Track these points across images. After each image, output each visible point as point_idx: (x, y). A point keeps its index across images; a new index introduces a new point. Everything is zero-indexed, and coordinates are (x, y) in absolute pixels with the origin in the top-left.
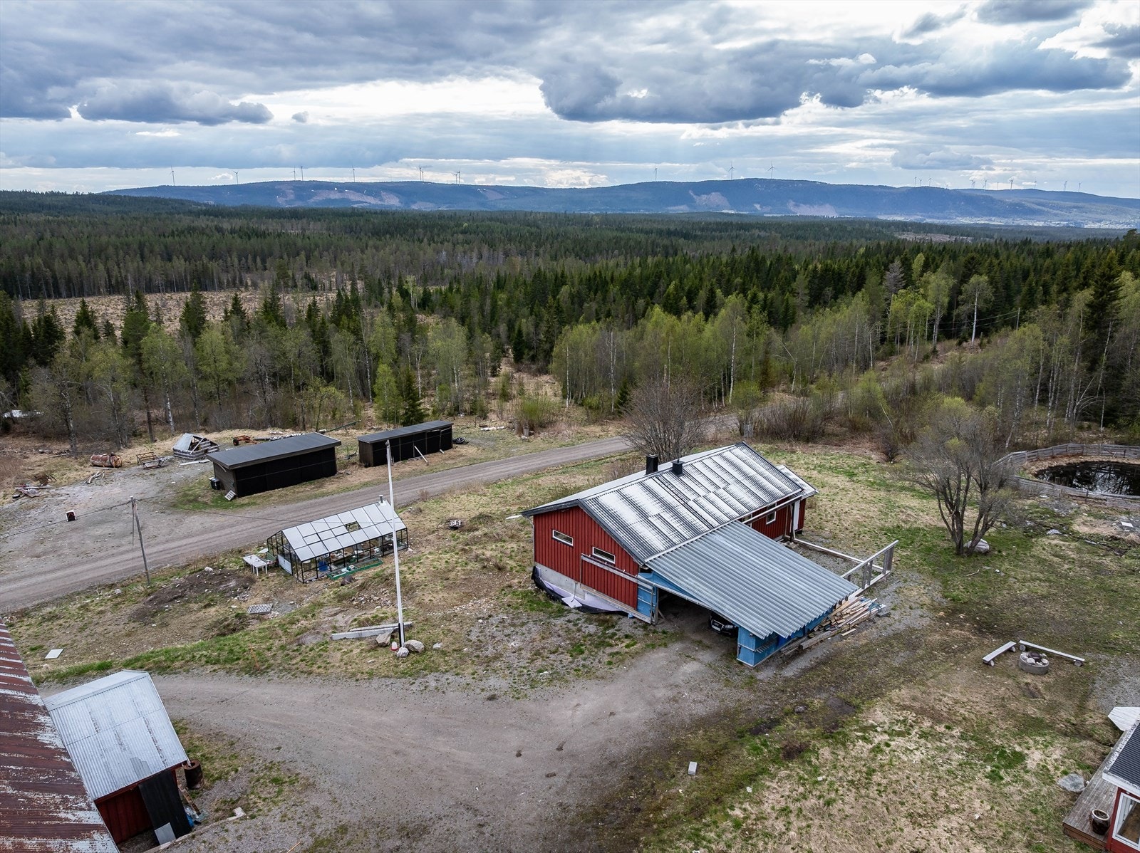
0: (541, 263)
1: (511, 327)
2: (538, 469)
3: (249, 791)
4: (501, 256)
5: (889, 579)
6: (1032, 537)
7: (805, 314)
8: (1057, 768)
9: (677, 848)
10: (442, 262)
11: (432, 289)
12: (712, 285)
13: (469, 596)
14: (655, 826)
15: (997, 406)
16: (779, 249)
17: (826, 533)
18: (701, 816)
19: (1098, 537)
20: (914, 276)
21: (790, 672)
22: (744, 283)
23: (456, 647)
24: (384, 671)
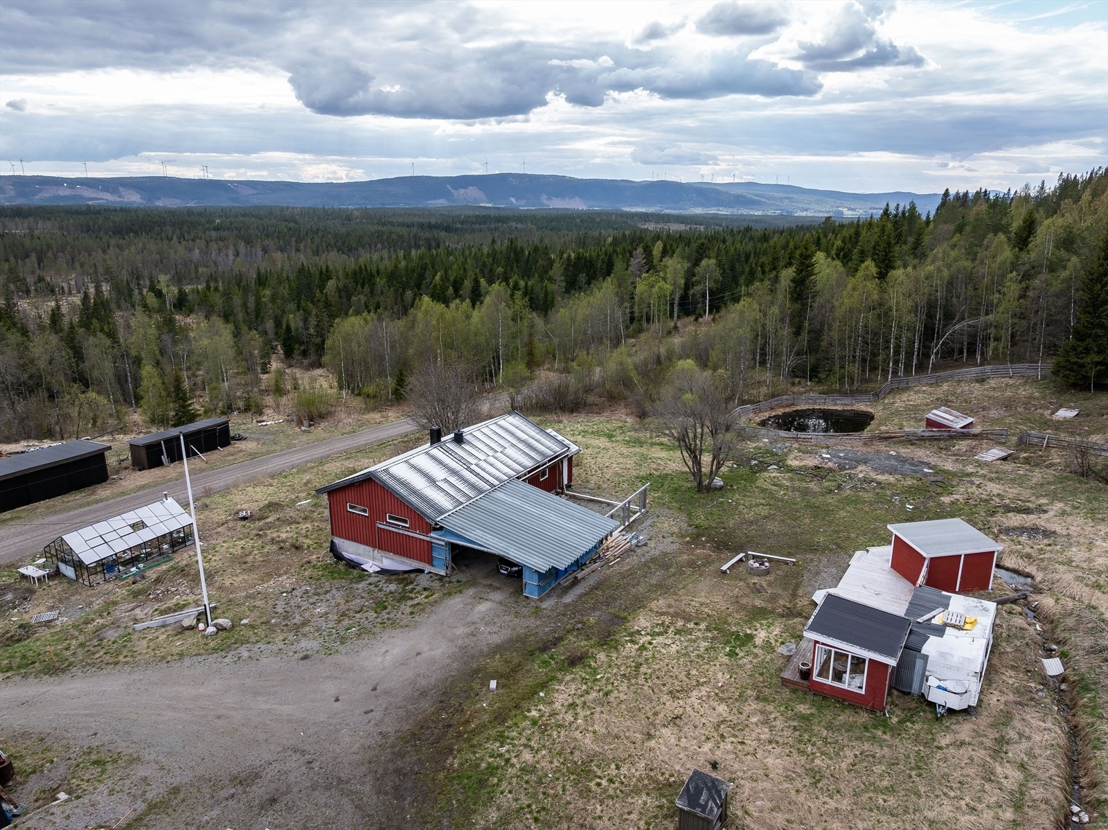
0: (303, 259)
1: (278, 323)
2: (322, 458)
3: (69, 777)
4: (260, 253)
5: (645, 515)
6: (756, 473)
7: (563, 299)
8: (776, 641)
9: (486, 749)
10: (195, 260)
11: (188, 288)
12: (475, 274)
13: (269, 575)
14: (466, 736)
15: (726, 369)
16: (535, 240)
17: (592, 485)
18: (504, 720)
19: (805, 468)
20: (655, 261)
21: (568, 599)
22: (505, 272)
23: (264, 619)
24: (194, 650)
